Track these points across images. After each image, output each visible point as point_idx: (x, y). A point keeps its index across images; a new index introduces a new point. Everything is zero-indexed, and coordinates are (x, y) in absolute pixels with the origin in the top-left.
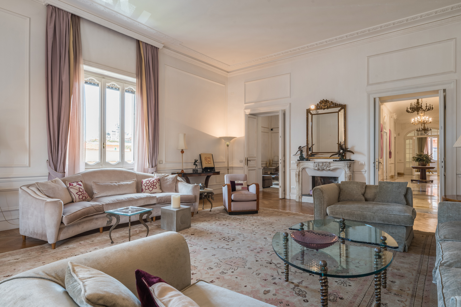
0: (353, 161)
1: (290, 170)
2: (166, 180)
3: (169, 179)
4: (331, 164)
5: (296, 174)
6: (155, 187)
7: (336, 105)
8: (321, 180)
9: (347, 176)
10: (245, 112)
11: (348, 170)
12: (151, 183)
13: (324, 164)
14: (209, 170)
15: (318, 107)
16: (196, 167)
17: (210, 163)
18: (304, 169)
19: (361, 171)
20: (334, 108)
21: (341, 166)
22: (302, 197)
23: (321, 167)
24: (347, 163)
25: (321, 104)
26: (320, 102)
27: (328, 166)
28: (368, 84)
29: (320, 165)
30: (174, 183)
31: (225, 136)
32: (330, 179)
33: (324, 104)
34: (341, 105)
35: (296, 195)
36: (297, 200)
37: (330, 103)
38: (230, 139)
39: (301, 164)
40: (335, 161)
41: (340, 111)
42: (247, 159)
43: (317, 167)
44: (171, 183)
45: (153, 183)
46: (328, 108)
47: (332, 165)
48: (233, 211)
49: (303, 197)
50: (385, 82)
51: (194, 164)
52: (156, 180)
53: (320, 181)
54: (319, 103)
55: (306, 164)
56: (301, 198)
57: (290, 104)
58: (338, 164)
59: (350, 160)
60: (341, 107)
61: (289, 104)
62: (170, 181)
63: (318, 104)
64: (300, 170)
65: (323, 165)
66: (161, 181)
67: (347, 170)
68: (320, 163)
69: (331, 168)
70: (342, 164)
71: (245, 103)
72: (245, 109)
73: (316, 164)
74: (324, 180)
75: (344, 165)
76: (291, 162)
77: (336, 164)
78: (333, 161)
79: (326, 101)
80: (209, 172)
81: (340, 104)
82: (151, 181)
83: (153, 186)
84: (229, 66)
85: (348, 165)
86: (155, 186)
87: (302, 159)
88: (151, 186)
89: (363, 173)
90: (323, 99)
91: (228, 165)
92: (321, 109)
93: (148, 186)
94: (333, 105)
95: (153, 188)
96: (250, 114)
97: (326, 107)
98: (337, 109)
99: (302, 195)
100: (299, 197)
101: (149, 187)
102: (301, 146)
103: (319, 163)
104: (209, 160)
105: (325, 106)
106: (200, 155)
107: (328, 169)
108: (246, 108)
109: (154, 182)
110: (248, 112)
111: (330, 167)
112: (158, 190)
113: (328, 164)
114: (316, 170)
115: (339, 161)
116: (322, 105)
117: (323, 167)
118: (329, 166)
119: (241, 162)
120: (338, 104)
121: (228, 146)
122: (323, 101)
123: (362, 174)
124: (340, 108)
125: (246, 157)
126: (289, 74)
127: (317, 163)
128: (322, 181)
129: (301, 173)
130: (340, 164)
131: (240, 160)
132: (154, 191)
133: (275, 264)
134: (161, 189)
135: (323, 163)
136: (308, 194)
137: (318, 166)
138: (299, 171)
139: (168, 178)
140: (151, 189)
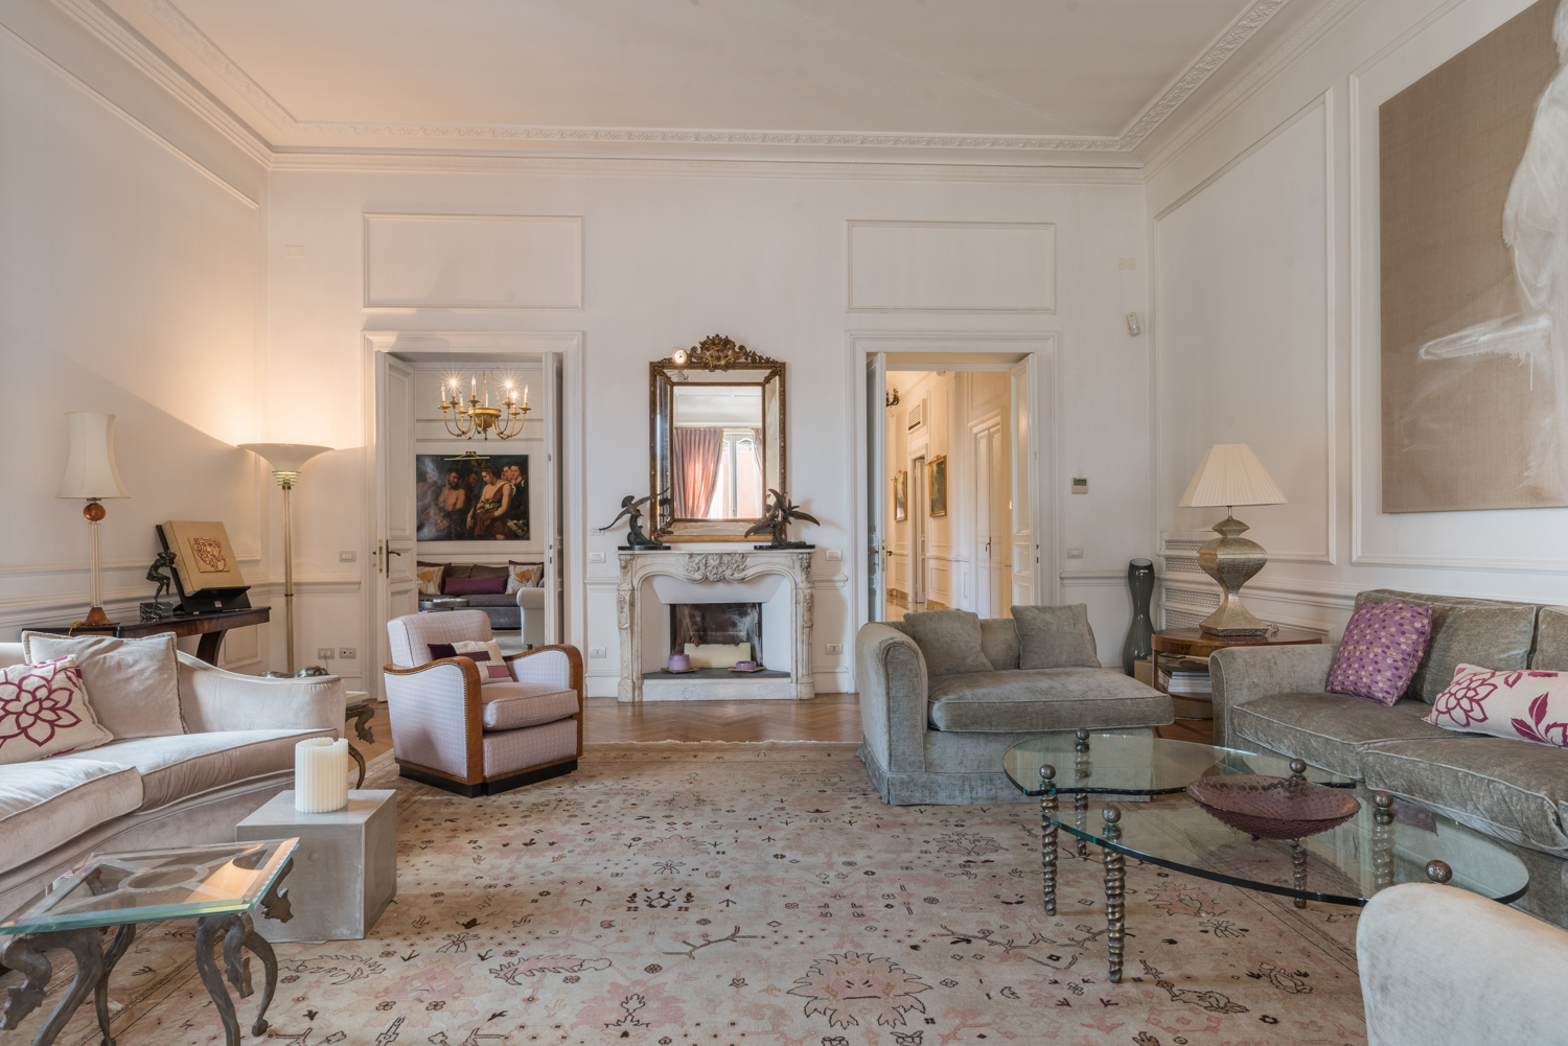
0: (812, 547)
1: (585, 584)
2: (119, 666)
3: (136, 662)
4: (748, 559)
5: (621, 602)
6: (67, 719)
7: (754, 361)
8: (692, 616)
9: (801, 597)
10: (368, 344)
11: (804, 577)
12: (33, 693)
13: (726, 559)
14: (218, 604)
15: (695, 361)
16: (159, 591)
17: (220, 567)
18: (648, 579)
19: (835, 578)
20: (749, 368)
21: (778, 564)
22: (642, 684)
23: (715, 571)
24: (801, 556)
25: (708, 350)
26: (703, 344)
27: (738, 566)
28: (851, 309)
29: (712, 562)
30: (169, 679)
31: (258, 439)
32: (723, 611)
33: (718, 351)
34: (774, 362)
35: (619, 679)
36: (627, 697)
37: (737, 349)
38: (298, 455)
39: (640, 561)
40: (761, 548)
41: (768, 380)
42: (387, 546)
43: (700, 572)
44: (151, 682)
45: (51, 692)
46: (726, 367)
47: (749, 561)
48: (490, 777)
49: (648, 682)
50: (898, 309)
51: (151, 577)
52: (62, 675)
53: (688, 620)
54: (699, 346)
55: (654, 561)
56: (640, 688)
57: (584, 334)
58: (771, 560)
59: (801, 545)
60: (771, 368)
61: (580, 334)
62: (142, 671)
63: (694, 349)
64: (635, 583)
65: (721, 563)
66: (90, 675)
67: (800, 577)
68: (710, 557)
69: (749, 573)
70: (781, 559)
71: (368, 304)
72: (365, 329)
73: (697, 559)
74: (703, 618)
75: (788, 561)
76: (590, 555)
77: (765, 560)
78: (755, 547)
79: (726, 343)
80: (219, 611)
81: (768, 359)
82: (29, 685)
83: (53, 709)
84: (295, 120)
85: (804, 561)
86: (63, 709)
87: (636, 540)
88: (36, 716)
89: (838, 584)
90: (717, 336)
91: (288, 574)
92: (705, 366)
93: (18, 714)
94: (746, 359)
95: (52, 724)
96: (391, 354)
97: (723, 362)
98: (760, 374)
99: (646, 676)
100: (634, 683)
101: (26, 720)
102: (632, 498)
103: (707, 556)
104: (216, 554)
105: (719, 359)
106: (159, 529)
107: (737, 576)
108: (373, 326)
109: (54, 687)
110: (386, 341)
111: (743, 570)
112: (87, 730)
113: (738, 558)
114: (695, 580)
115: (771, 548)
116: (708, 353)
117: (720, 570)
118: (741, 567)
119: (347, 559)
120: (761, 358)
121: (287, 486)
122: (717, 341)
123: (835, 588)
124: (769, 371)
125: (382, 535)
126: (580, 220)
127: (699, 558)
128: (698, 619)
129: (637, 595)
130: (776, 560)
131: (341, 553)
132: (62, 738)
134: (100, 721)
135: (721, 556)
136: (658, 670)
137: (703, 568)
138: (633, 590)
139: (130, 659)
140: (40, 731)
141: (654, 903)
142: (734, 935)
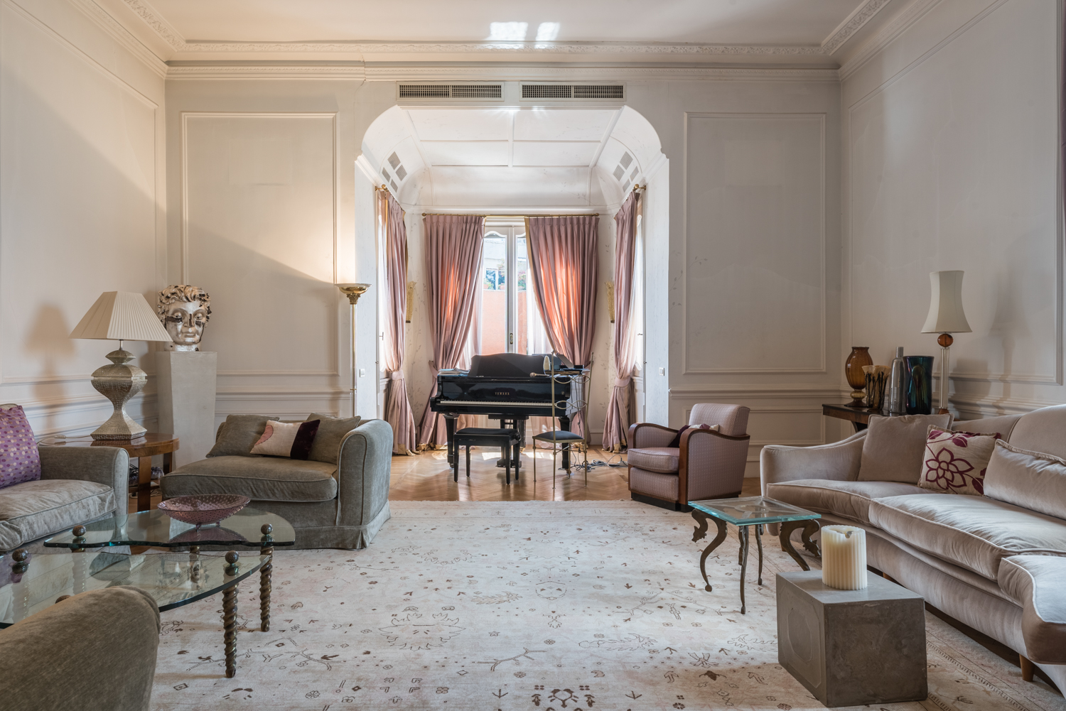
133: (310, 659)
141: (568, 695)
142: (496, 664)
